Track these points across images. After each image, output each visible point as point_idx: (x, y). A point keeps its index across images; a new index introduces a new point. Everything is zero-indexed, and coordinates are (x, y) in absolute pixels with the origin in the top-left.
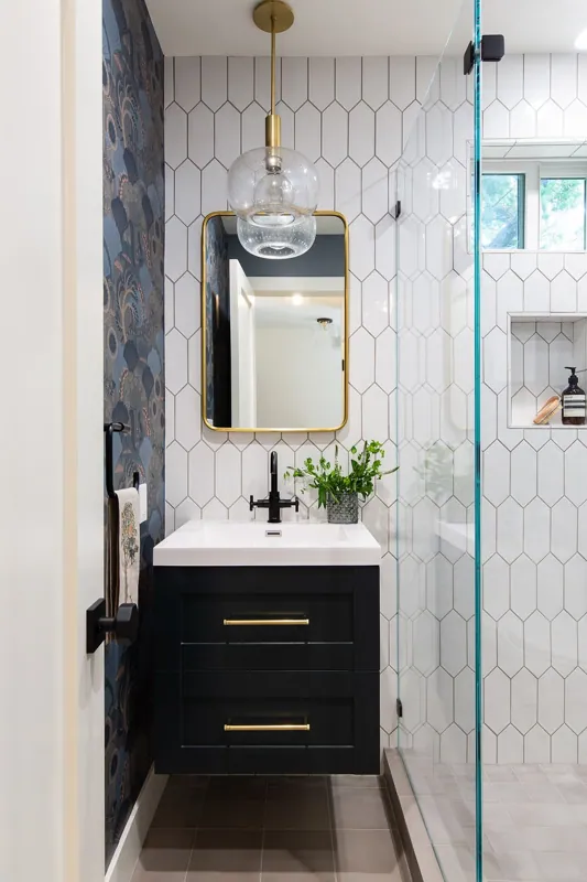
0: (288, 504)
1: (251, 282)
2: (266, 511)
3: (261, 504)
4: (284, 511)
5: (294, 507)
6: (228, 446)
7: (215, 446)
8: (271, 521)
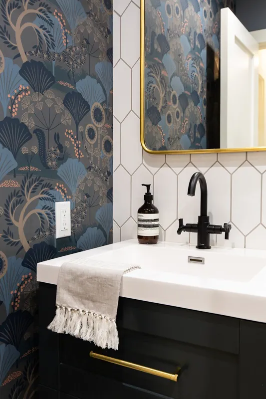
0: (217, 230)
1: (253, 35)
2: (194, 236)
3: (190, 228)
4: (213, 237)
5: (224, 233)
6: (165, 169)
7: (154, 170)
8: (199, 247)
